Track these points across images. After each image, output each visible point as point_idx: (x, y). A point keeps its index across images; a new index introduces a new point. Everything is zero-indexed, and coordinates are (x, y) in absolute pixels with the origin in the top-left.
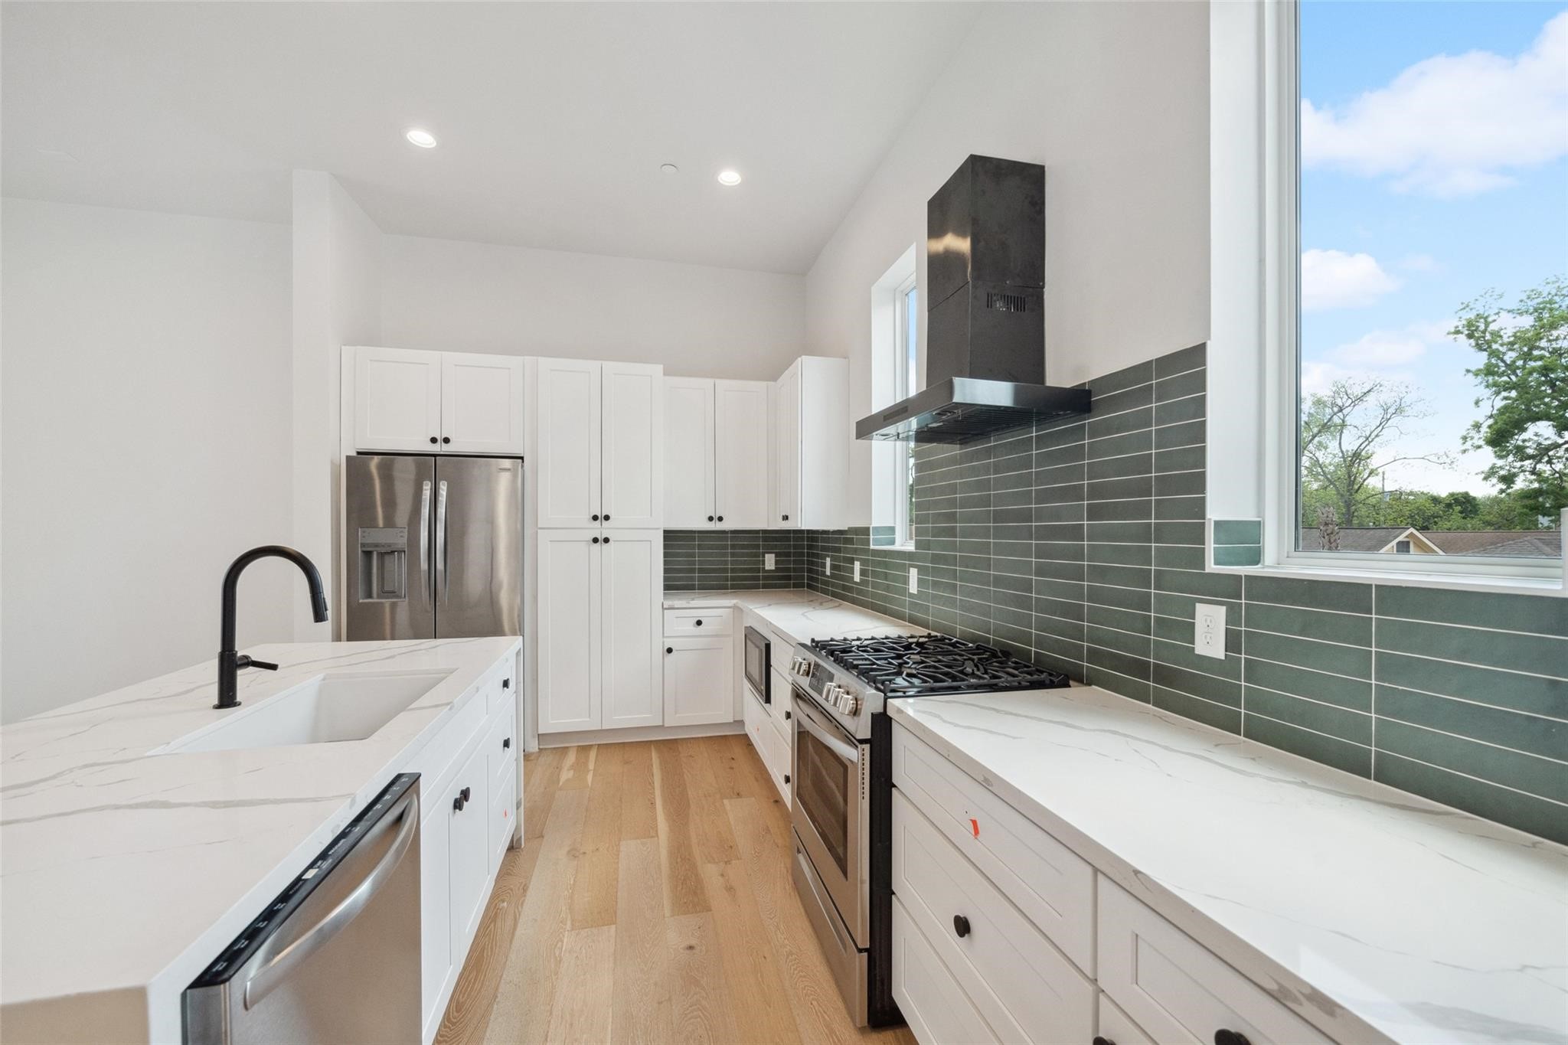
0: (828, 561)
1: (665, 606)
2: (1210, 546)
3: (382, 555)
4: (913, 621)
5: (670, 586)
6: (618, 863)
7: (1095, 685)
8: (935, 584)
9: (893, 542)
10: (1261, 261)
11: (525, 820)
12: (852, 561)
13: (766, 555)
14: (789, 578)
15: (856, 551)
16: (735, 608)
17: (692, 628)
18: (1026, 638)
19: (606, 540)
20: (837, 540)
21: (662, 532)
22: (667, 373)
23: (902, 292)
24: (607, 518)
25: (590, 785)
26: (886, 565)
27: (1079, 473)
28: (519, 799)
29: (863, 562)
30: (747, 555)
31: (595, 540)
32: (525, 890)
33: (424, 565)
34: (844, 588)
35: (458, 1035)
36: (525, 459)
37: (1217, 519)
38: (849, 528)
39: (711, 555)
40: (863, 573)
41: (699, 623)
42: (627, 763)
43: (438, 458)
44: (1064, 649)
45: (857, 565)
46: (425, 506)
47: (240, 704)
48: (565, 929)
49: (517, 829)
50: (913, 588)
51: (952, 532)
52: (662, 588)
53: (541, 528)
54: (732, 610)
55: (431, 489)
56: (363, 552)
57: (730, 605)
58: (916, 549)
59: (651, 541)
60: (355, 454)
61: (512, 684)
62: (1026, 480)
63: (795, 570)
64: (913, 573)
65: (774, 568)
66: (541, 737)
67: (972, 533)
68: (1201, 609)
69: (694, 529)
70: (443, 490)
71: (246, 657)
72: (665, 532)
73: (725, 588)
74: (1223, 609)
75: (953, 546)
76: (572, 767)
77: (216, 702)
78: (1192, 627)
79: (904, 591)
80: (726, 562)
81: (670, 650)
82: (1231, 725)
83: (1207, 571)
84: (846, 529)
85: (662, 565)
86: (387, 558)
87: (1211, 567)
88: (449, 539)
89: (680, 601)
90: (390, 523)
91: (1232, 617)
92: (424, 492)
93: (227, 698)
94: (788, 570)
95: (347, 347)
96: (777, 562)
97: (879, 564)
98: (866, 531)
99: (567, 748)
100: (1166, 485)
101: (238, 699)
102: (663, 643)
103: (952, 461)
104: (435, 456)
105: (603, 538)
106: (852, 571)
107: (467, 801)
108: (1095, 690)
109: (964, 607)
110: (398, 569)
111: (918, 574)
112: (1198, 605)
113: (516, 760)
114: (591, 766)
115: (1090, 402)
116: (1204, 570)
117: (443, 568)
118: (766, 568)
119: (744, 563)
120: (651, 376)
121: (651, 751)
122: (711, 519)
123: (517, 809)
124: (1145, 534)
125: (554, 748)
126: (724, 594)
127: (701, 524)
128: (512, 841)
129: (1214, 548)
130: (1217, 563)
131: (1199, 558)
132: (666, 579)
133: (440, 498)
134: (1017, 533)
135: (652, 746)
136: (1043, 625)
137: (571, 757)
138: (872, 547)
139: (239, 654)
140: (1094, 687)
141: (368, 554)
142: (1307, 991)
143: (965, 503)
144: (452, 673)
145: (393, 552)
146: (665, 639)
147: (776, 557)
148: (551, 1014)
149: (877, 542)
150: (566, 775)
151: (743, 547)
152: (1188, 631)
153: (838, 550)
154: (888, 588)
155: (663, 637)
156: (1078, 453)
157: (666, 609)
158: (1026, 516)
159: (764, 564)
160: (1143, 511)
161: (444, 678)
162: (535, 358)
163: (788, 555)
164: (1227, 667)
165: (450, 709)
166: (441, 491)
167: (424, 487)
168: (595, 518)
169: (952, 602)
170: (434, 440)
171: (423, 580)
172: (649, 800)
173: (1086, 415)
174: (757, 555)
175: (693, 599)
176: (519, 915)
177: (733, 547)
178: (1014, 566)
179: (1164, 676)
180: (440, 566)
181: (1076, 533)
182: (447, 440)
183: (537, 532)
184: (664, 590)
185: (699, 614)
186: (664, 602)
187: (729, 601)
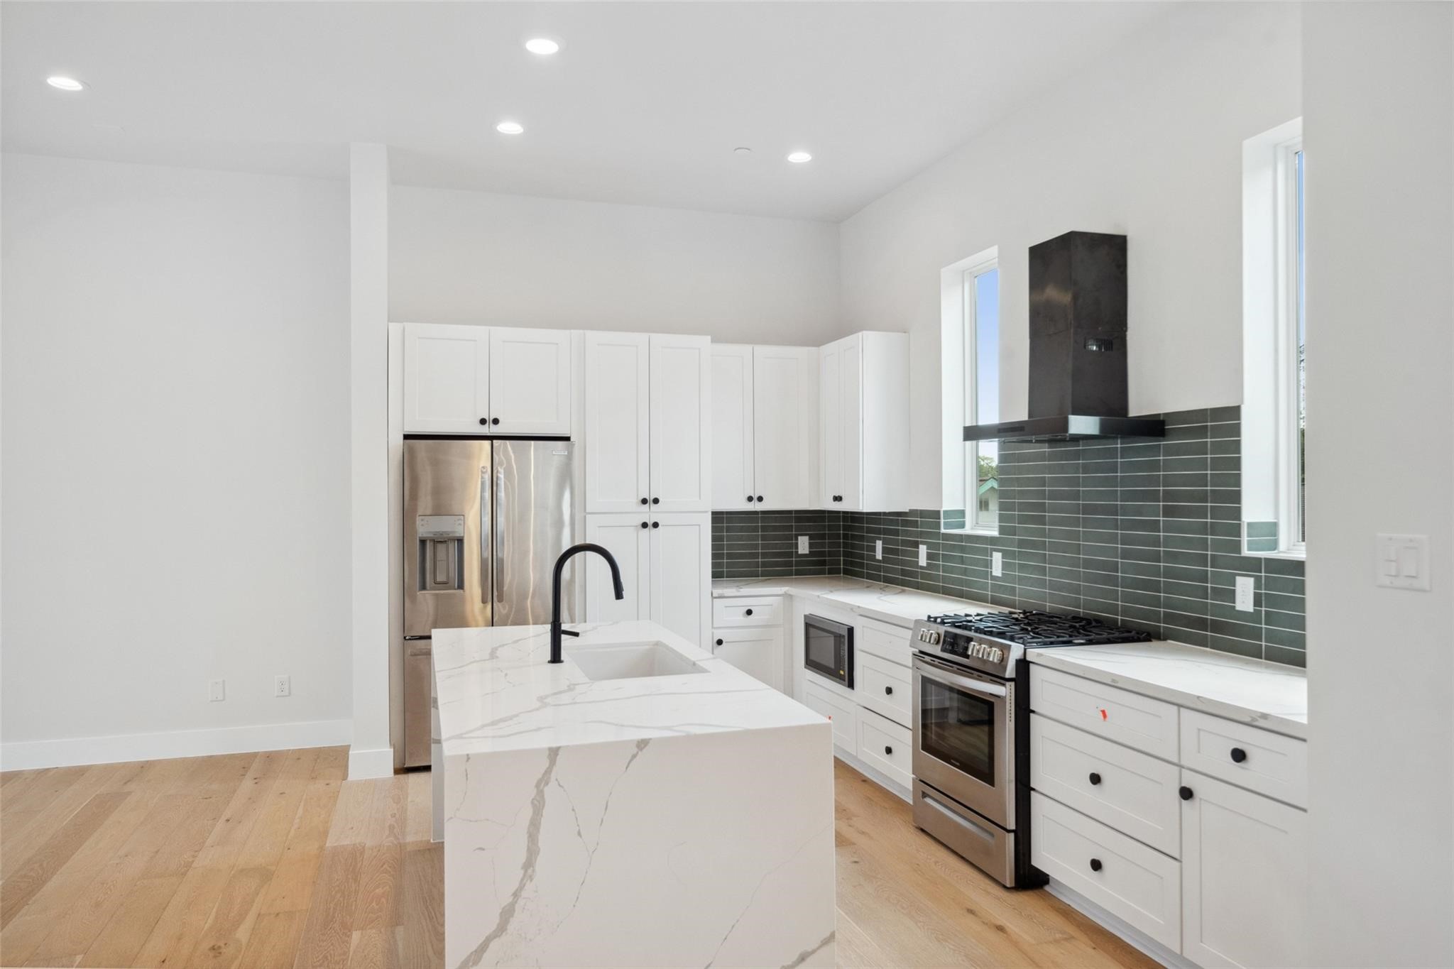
0: (879, 544)
1: (714, 596)
2: (1245, 539)
4: (995, 602)
5: (716, 575)
7: (1170, 639)
8: (1022, 567)
9: (962, 525)
10: (1276, 350)
12: (916, 545)
13: (799, 538)
14: (823, 563)
15: (921, 534)
16: (784, 595)
17: (742, 618)
18: (1114, 609)
19: (656, 525)
20: (896, 523)
21: (710, 513)
22: (713, 341)
23: (971, 273)
24: (656, 501)
26: (963, 549)
27: (1155, 481)
29: (930, 546)
30: (778, 537)
31: (645, 525)
34: (904, 573)
36: (572, 440)
37: (1249, 521)
38: (910, 510)
40: (929, 556)
41: (749, 612)
43: (493, 441)
44: (1145, 615)
45: (923, 550)
50: (997, 570)
51: (1041, 520)
52: (711, 575)
53: (590, 513)
54: (782, 598)
55: (489, 474)
56: (420, 540)
57: (780, 593)
58: (1000, 534)
59: (699, 525)
60: (404, 438)
62: (1112, 482)
63: (830, 554)
64: (997, 558)
65: (807, 552)
67: (1062, 522)
68: (1239, 580)
70: (501, 474)
72: (713, 513)
74: (1252, 580)
75: (1042, 533)
77: (549, 659)
78: (1233, 592)
79: (987, 574)
80: (756, 546)
81: (720, 642)
82: (1255, 653)
83: (1243, 555)
84: (907, 511)
85: (711, 550)
86: (440, 546)
87: (1246, 552)
89: (729, 589)
90: (438, 511)
91: (1257, 585)
93: (556, 658)
94: (822, 554)
95: (393, 323)
96: (811, 545)
97: (953, 548)
98: (936, 514)
100: (1217, 496)
101: (562, 659)
102: (713, 633)
103: (1041, 457)
105: (652, 523)
106: (916, 555)
108: (1170, 643)
109: (1053, 586)
111: (1003, 558)
112: (1238, 578)
115: (1164, 429)
116: (1240, 554)
118: (799, 553)
119: (776, 546)
120: (699, 349)
122: (750, 499)
124: (1204, 529)
127: (740, 505)
129: (1248, 541)
130: (1249, 549)
131: (1237, 547)
132: (713, 566)
133: (499, 483)
134: (1102, 524)
136: (1127, 597)
138: (943, 530)
140: (1169, 641)
142: (1259, 715)
143: (1053, 495)
145: (447, 540)
146: (715, 631)
147: (810, 539)
149: (947, 526)
151: (775, 528)
152: (1231, 595)
153: (896, 533)
154: (965, 572)
155: (713, 627)
156: (1154, 466)
157: (716, 598)
158: (1113, 511)
159: (797, 548)
160: (1202, 513)
162: (581, 331)
163: (823, 537)
164: (1255, 616)
166: (499, 475)
168: (644, 501)
169: (1042, 583)
170: (483, 422)
173: (1161, 438)
174: (789, 538)
175: (740, 587)
177: (764, 529)
178: (1102, 551)
179: (1217, 627)
181: (1154, 526)
182: (496, 421)
183: (585, 517)
184: (713, 577)
185: (749, 603)
186: (713, 591)
187: (779, 589)
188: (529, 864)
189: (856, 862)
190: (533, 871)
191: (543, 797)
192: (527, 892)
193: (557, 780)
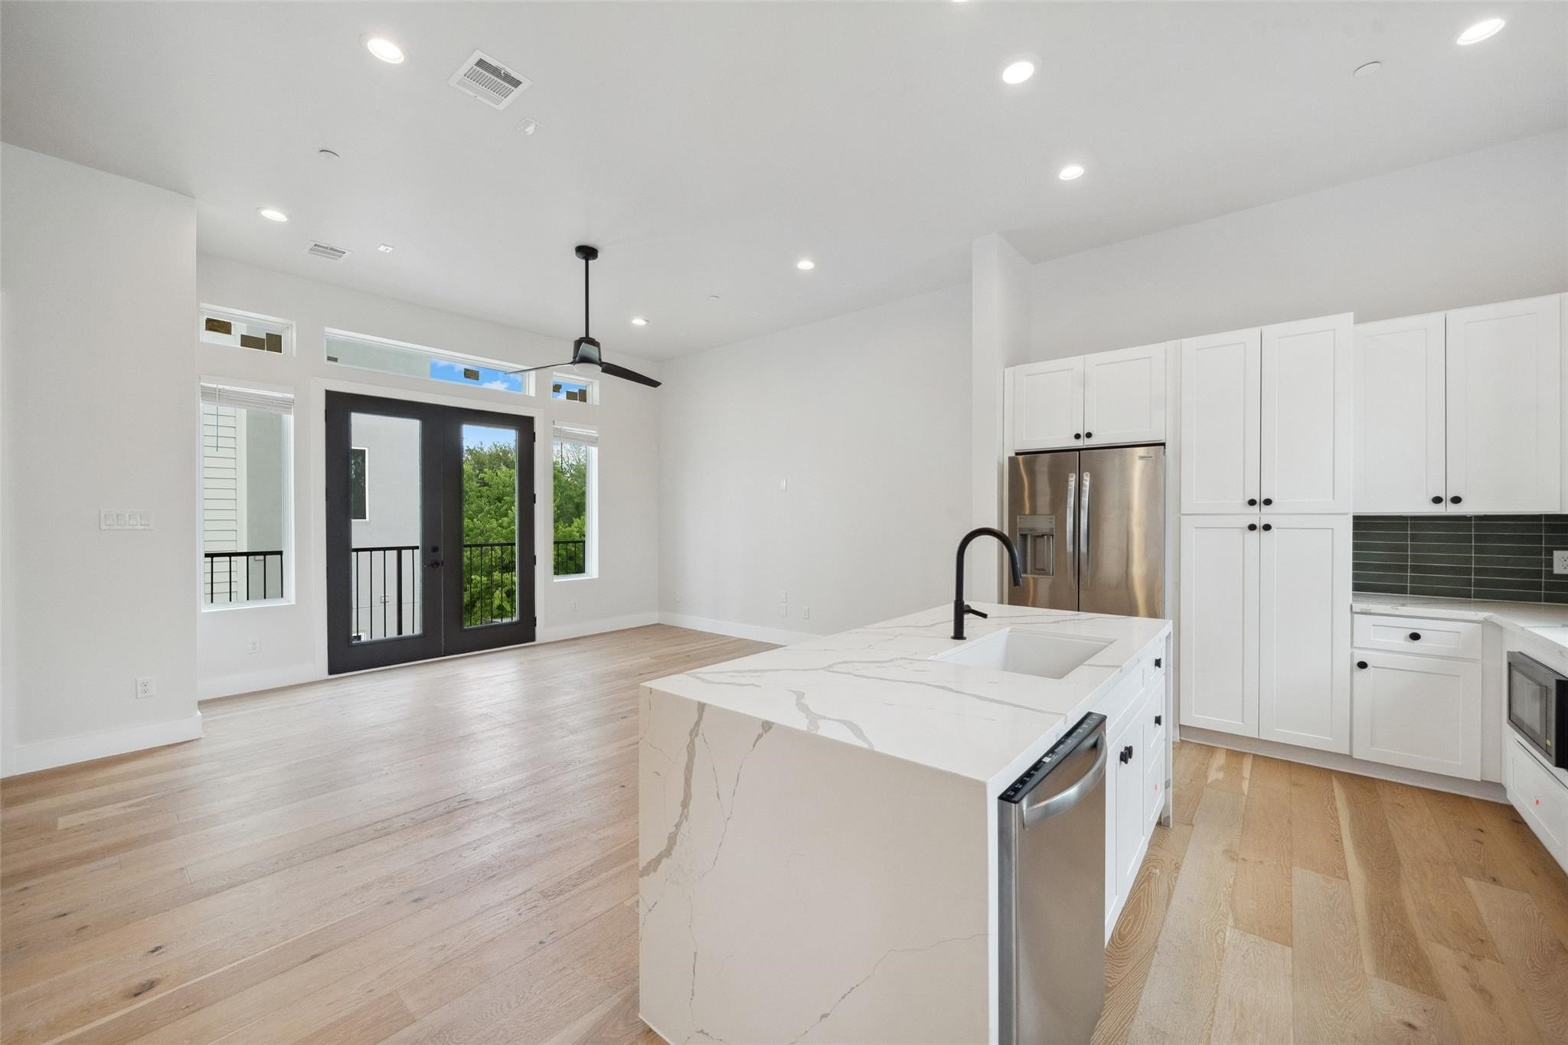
1: (1354, 610)
3: (1036, 538)
5: (1361, 586)
6: (1291, 886)
11: (1173, 799)
13: (1556, 553)
16: (1485, 622)
17: (1403, 642)
19: (1267, 527)
21: (1352, 518)
22: (1357, 320)
24: (1268, 502)
25: (1246, 793)
28: (1168, 778)
30: (1511, 551)
31: (1252, 527)
32: (1178, 867)
33: (1070, 548)
35: (1124, 959)
36: (1166, 445)
39: (1438, 549)
41: (1415, 636)
42: (1297, 785)
43: (1081, 452)
46: (1071, 495)
47: (965, 639)
48: (1227, 924)
49: (1166, 807)
52: (1351, 587)
53: (1185, 514)
54: (1480, 626)
55: (1076, 480)
56: (1021, 535)
57: (1475, 618)
59: (1334, 529)
60: (1014, 455)
61: (1163, 664)
66: (1182, 728)
69: (1404, 514)
70: (1086, 480)
71: (968, 606)
72: (1356, 518)
73: (1467, 595)
76: (1220, 769)
77: (952, 634)
80: (1466, 560)
81: (1363, 665)
85: (1351, 558)
86: (1038, 540)
88: (1091, 526)
89: (1380, 605)
90: (1034, 511)
92: (1070, 483)
93: (959, 634)
95: (1009, 369)
99: (1214, 747)
101: (965, 635)
102: (1352, 654)
104: (1079, 450)
105: (1262, 525)
107: (1131, 758)
110: (1048, 549)
113: (1165, 740)
114: (1246, 774)
117: (1086, 551)
118: (1557, 572)
119: (1506, 561)
120: (1334, 330)
121: (1332, 782)
122: (1438, 500)
123: (1166, 788)
125: (1199, 744)
126: (1464, 602)
127: (1420, 506)
128: (1160, 818)
132: (1355, 577)
133: (1084, 488)
135: (1333, 777)
137: (1220, 759)
139: (965, 604)
141: (1024, 537)
144: (1112, 643)
145: (1043, 535)
146: (1355, 651)
148: (1217, 992)
150: (1214, 775)
151: (1503, 539)
155: (1352, 647)
157: (1357, 613)
159: (1551, 565)
161: (1106, 646)
162: (1178, 340)
165: (1121, 671)
166: (1084, 482)
167: (1070, 479)
168: (1252, 503)
170: (1078, 436)
171: (1068, 563)
172: (1332, 835)
174: (1533, 552)
175: (1403, 605)
176: (1174, 887)
177: (1481, 538)
180: (1083, 549)
182: (1089, 435)
183: (1180, 518)
184: (1353, 590)
185: (1416, 626)
186: (1354, 605)
187: (1473, 613)
188: (685, 804)
189: (1410, 1026)
190: (688, 812)
191: (694, 745)
192: (684, 828)
193: (703, 734)
